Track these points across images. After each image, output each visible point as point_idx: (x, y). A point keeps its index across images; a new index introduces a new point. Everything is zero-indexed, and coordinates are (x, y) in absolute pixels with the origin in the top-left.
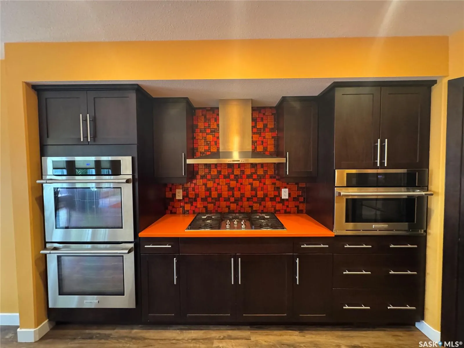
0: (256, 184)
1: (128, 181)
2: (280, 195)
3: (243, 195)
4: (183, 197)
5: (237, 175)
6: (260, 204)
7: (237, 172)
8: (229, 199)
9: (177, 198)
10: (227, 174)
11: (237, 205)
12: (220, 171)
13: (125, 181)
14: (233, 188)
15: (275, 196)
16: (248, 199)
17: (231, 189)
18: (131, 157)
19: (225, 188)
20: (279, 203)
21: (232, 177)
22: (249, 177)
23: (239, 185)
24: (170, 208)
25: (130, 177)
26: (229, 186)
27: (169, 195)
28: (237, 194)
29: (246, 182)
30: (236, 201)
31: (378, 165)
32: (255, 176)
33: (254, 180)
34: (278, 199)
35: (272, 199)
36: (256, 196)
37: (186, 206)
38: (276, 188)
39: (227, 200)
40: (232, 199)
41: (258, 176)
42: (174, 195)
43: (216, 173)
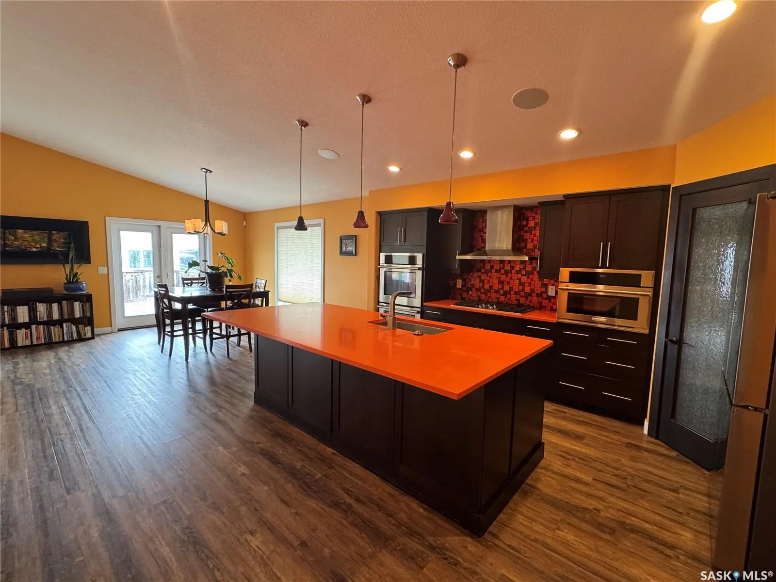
0: (524, 279)
1: (419, 269)
2: (547, 291)
3: (511, 289)
4: (462, 286)
5: (507, 270)
6: (527, 299)
7: (507, 268)
8: (499, 291)
9: (458, 287)
10: (498, 268)
11: (506, 297)
12: (493, 266)
13: (417, 269)
14: (503, 282)
15: (541, 292)
16: (516, 293)
17: (501, 282)
18: (422, 254)
19: (496, 281)
20: (545, 299)
21: (503, 271)
22: (518, 272)
23: (508, 279)
24: (452, 294)
25: (421, 266)
26: (499, 280)
27: (451, 283)
28: (506, 288)
29: (515, 276)
30: (505, 294)
31: (600, 266)
32: (523, 272)
33: (523, 275)
34: (544, 296)
35: (538, 295)
36: (523, 290)
37: (464, 293)
38: (543, 285)
39: (497, 292)
40: (502, 292)
41: (526, 272)
42: (456, 284)
43: (489, 267)
